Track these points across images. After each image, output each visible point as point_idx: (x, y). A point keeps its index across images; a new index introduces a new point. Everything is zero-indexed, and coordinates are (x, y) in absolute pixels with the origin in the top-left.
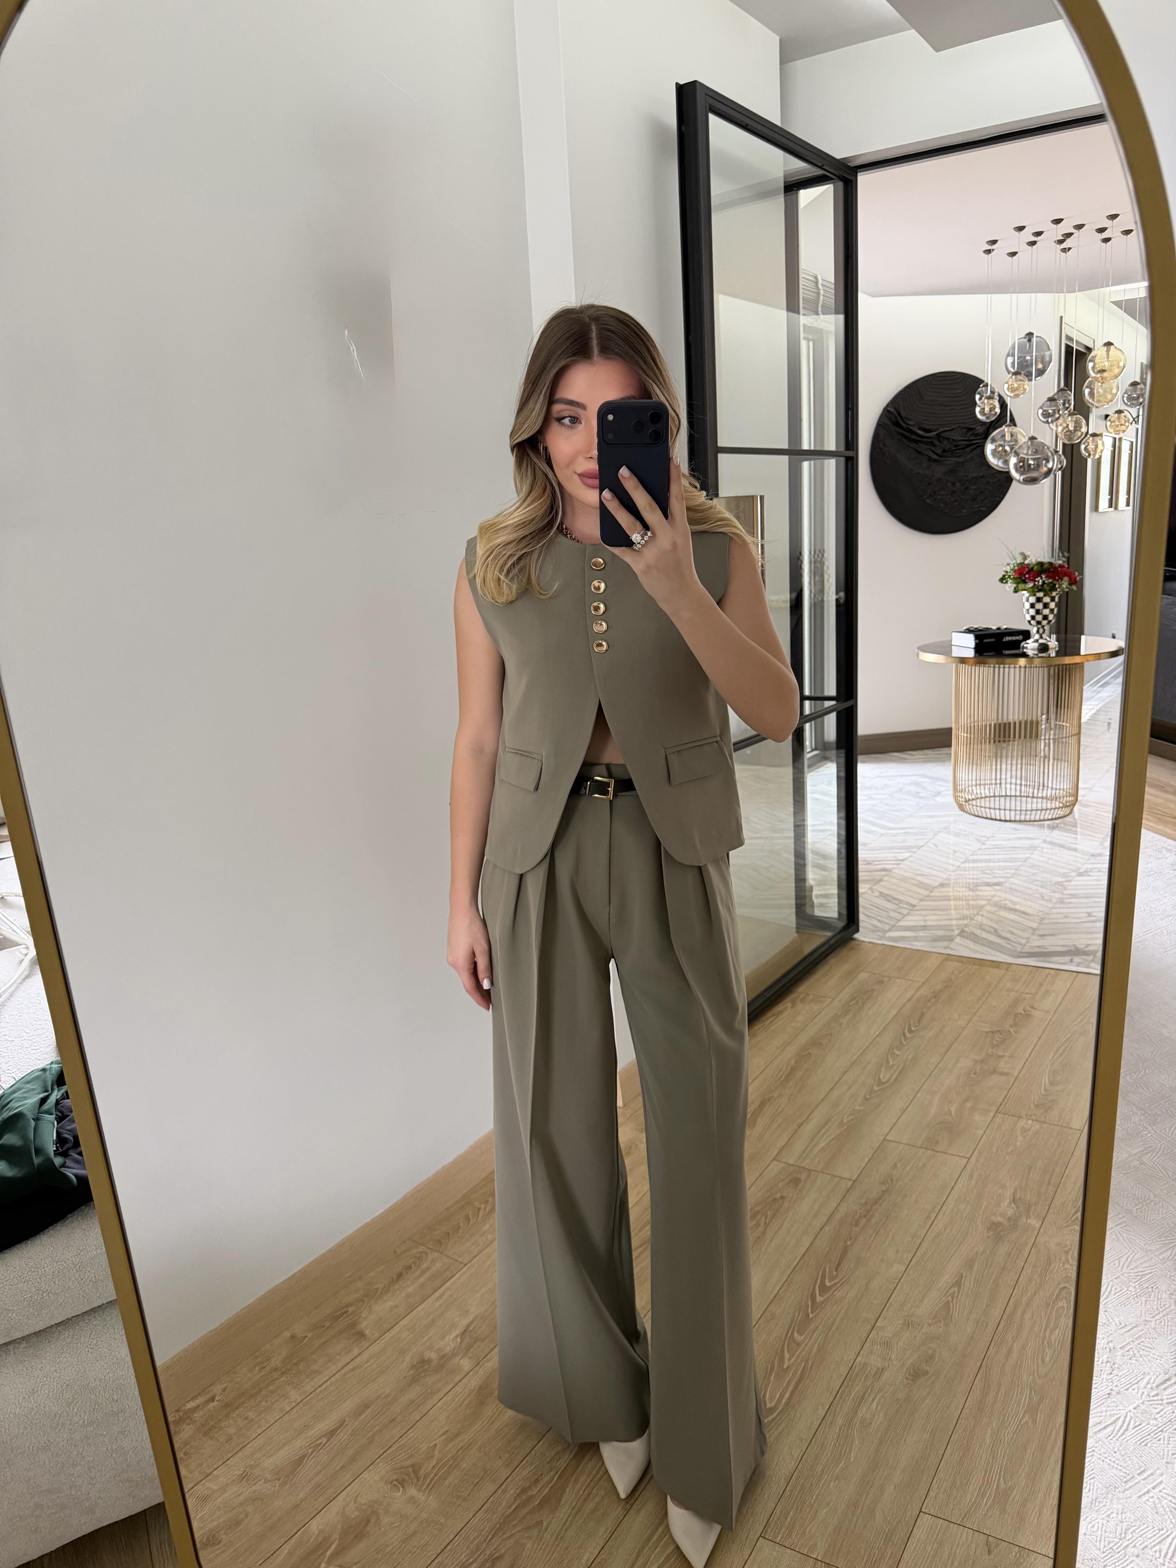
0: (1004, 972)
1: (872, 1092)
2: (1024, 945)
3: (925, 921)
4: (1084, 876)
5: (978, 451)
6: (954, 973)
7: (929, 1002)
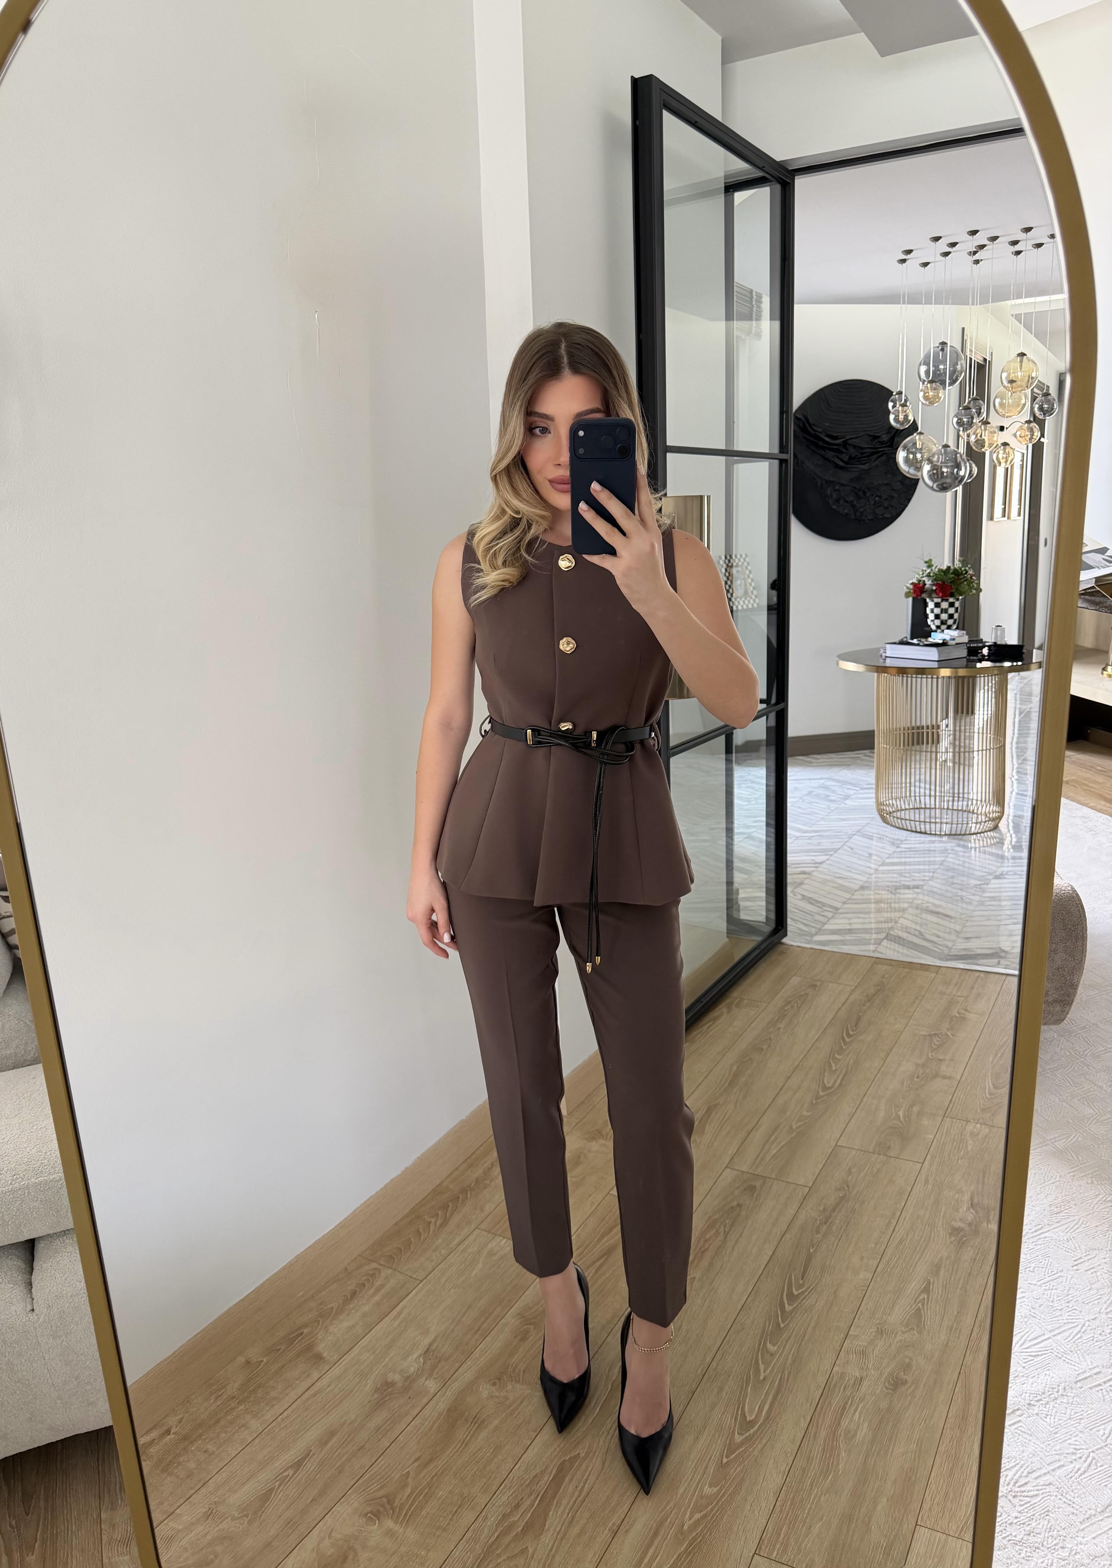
0: (933, 975)
1: (817, 1098)
2: (951, 948)
3: (850, 924)
4: (1000, 878)
5: (886, 457)
6: (883, 977)
7: (864, 1005)
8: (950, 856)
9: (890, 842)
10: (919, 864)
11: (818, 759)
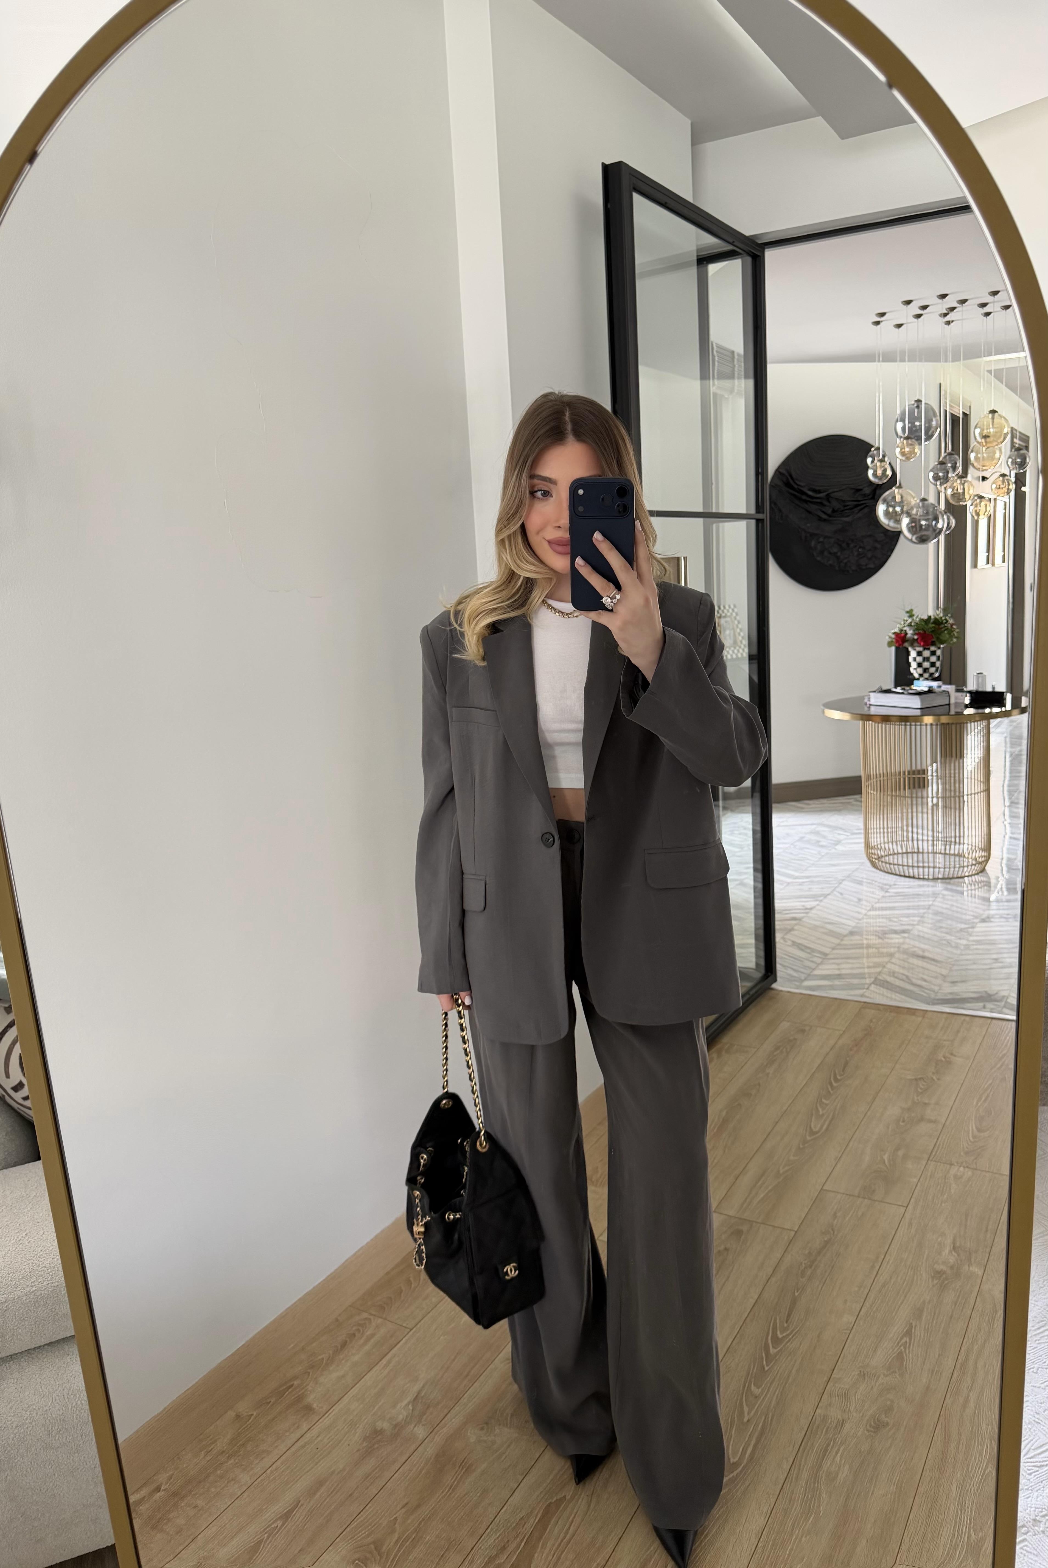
0: (920, 1019)
1: (804, 1142)
2: (937, 992)
3: (838, 969)
4: (987, 922)
5: (866, 510)
6: (871, 1021)
7: (851, 1050)
8: (938, 899)
9: (879, 886)
10: (908, 908)
11: (809, 804)
